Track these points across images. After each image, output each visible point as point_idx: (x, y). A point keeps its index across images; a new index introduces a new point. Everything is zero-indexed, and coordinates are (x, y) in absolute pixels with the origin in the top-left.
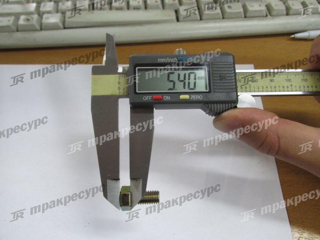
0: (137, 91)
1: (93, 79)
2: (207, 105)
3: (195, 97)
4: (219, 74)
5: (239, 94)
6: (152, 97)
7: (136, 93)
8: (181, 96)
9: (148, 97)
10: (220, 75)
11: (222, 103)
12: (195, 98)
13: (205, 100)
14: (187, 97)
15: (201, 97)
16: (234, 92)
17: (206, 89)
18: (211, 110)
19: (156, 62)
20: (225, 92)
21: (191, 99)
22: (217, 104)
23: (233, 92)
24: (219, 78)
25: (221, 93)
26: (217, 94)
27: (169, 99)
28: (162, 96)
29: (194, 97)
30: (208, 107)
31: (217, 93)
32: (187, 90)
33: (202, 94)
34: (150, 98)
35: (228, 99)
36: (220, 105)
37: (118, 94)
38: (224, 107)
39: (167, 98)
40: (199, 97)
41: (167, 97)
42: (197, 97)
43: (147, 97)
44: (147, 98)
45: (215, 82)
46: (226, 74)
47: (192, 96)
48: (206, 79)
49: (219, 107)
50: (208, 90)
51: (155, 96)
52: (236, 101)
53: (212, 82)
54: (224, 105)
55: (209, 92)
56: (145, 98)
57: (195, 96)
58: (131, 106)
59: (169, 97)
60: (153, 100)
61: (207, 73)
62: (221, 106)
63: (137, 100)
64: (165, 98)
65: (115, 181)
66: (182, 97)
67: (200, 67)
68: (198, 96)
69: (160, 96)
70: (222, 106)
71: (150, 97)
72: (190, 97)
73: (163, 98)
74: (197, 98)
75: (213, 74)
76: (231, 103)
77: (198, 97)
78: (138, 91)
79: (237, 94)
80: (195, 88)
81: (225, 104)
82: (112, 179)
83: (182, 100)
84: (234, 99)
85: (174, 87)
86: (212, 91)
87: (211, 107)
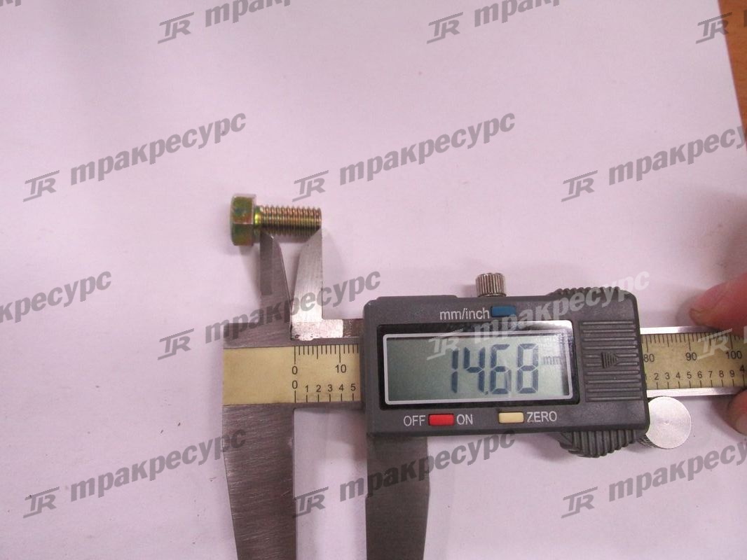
0: (387, 401)
2: (569, 435)
3: (537, 415)
4: (600, 352)
6: (428, 418)
7: (384, 406)
8: (501, 415)
9: (415, 418)
10: (602, 356)
12: (537, 419)
13: (566, 423)
14: (516, 417)
15: (553, 416)
16: (639, 400)
17: (566, 391)
19: (433, 321)
20: (620, 400)
21: (528, 421)
23: (636, 400)
24: (600, 361)
25: (605, 403)
26: (593, 407)
27: (471, 422)
28: (453, 414)
29: (536, 416)
30: (573, 442)
31: (594, 404)
32: (513, 396)
33: (557, 406)
34: (421, 421)
35: (623, 422)
36: (602, 435)
38: (613, 439)
39: (466, 419)
40: (548, 416)
41: (467, 416)
42: (545, 415)
43: (414, 416)
44: (413, 421)
45: (589, 373)
46: (618, 352)
47: (532, 413)
48: (566, 366)
50: (570, 396)
51: (434, 416)
52: (644, 424)
53: (580, 374)
54: (613, 434)
55: (575, 401)
56: (408, 421)
57: (538, 413)
59: (469, 416)
60: (430, 424)
61: (567, 349)
62: (605, 437)
64: (461, 419)
66: (507, 417)
67: (550, 331)
68: (545, 412)
69: (446, 415)
70: (608, 437)
71: (422, 418)
72: (526, 416)
73: (454, 419)
74: (544, 419)
75: (583, 349)
76: (631, 430)
77: (546, 417)
78: (390, 400)
80: (537, 390)
81: (617, 431)
83: (505, 424)
84: (640, 417)
85: (481, 387)
86: (582, 397)
87: (581, 443)
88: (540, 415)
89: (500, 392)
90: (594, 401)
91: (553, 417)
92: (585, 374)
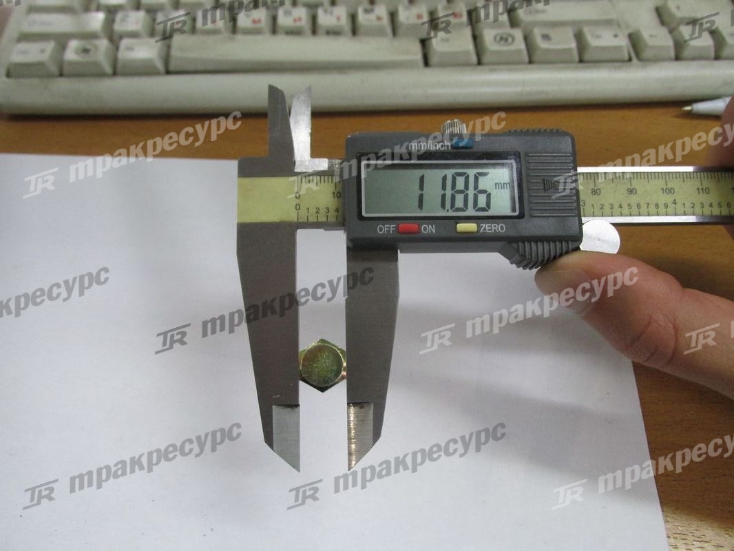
0: (364, 214)
1: (240, 186)
2: (515, 245)
3: (488, 226)
4: (542, 178)
5: (584, 220)
6: (397, 228)
7: (361, 217)
8: (458, 225)
10: (544, 180)
11: (548, 242)
12: (489, 230)
13: (512, 233)
14: (471, 227)
15: (502, 227)
16: (574, 216)
17: (514, 210)
18: (525, 256)
20: (557, 216)
21: (481, 231)
22: (536, 242)
23: (572, 216)
24: (543, 185)
25: (545, 219)
26: (536, 221)
27: (434, 232)
28: (419, 225)
29: (488, 228)
30: (518, 251)
31: (537, 219)
32: (471, 212)
33: (505, 220)
34: (391, 229)
35: (561, 233)
36: (543, 245)
37: (296, 220)
38: (551, 248)
39: (429, 229)
40: (498, 228)
41: (430, 226)
42: (495, 226)
43: (386, 226)
44: (385, 229)
45: (533, 194)
47: (484, 225)
48: (514, 188)
49: (542, 249)
50: (517, 213)
51: (403, 225)
52: (578, 237)
53: (525, 195)
54: (552, 245)
55: (521, 216)
56: (381, 230)
58: (351, 245)
59: (432, 226)
60: (399, 233)
61: (515, 175)
62: (545, 246)
63: (365, 232)
64: (425, 229)
65: (289, 409)
66: (462, 227)
67: (501, 161)
69: (413, 225)
70: (548, 247)
71: (393, 227)
72: (479, 227)
73: (420, 229)
74: (495, 230)
75: (528, 175)
76: (567, 242)
78: (366, 212)
79: (580, 220)
80: (489, 209)
81: (555, 242)
82: (281, 405)
83: (461, 233)
84: (574, 231)
85: (443, 206)
86: (526, 213)
87: (525, 249)
88: (491, 226)
89: (458, 210)
90: (535, 217)
91: (502, 229)
92: (530, 196)
